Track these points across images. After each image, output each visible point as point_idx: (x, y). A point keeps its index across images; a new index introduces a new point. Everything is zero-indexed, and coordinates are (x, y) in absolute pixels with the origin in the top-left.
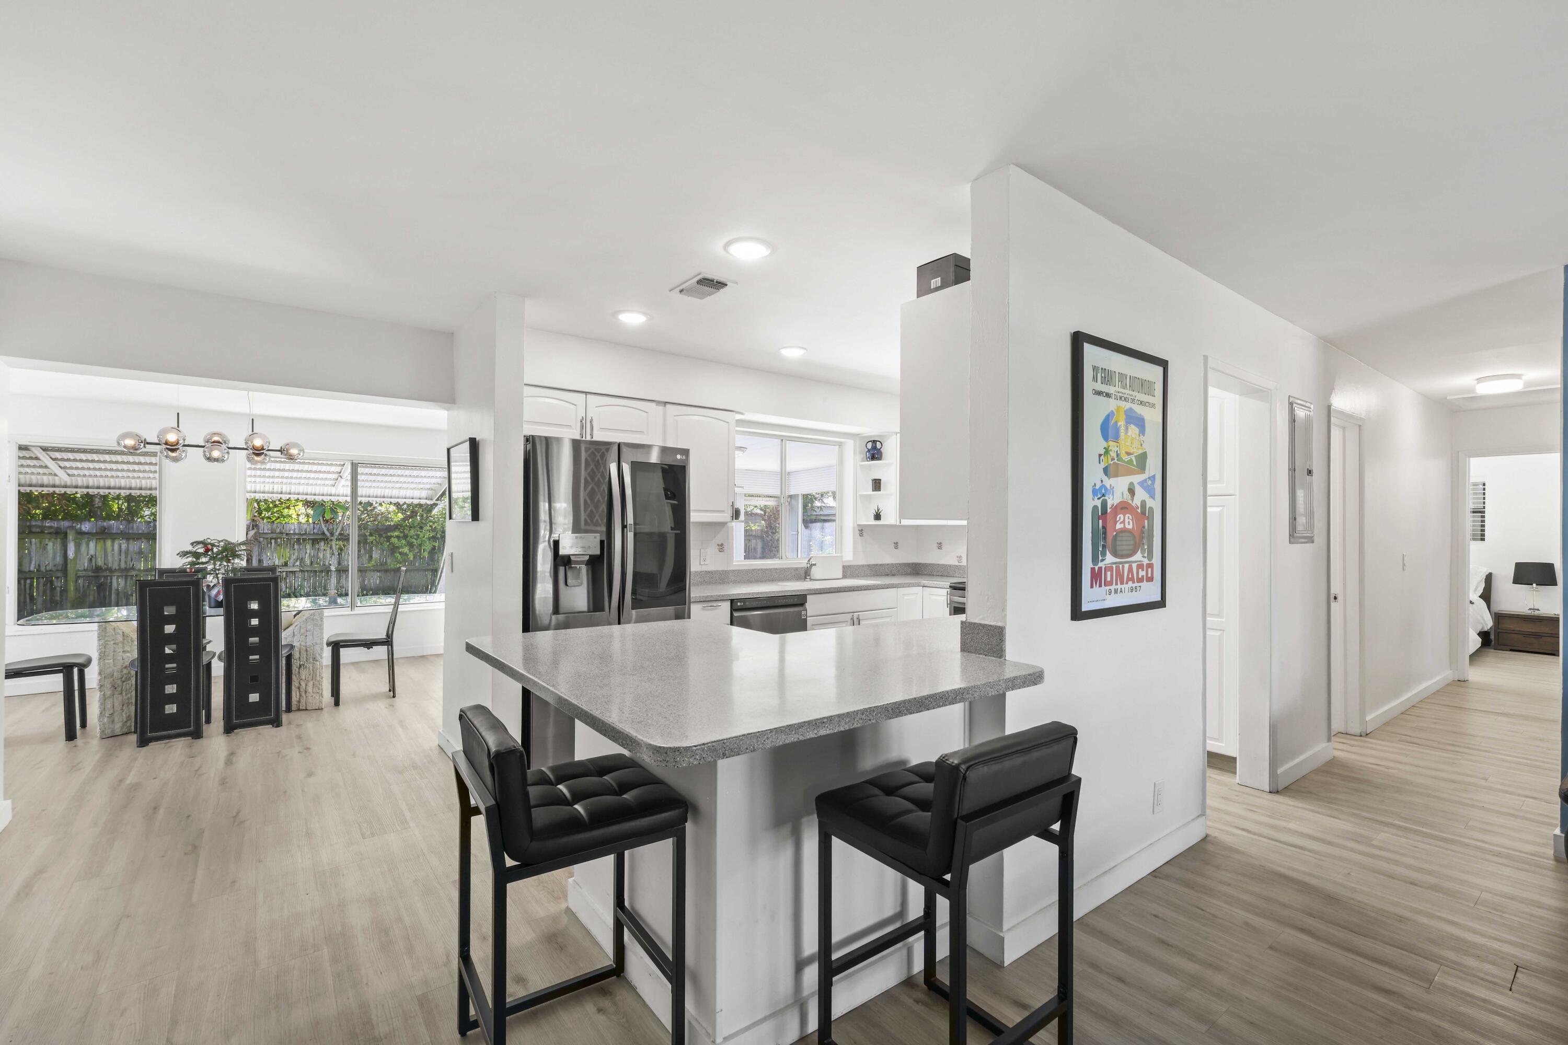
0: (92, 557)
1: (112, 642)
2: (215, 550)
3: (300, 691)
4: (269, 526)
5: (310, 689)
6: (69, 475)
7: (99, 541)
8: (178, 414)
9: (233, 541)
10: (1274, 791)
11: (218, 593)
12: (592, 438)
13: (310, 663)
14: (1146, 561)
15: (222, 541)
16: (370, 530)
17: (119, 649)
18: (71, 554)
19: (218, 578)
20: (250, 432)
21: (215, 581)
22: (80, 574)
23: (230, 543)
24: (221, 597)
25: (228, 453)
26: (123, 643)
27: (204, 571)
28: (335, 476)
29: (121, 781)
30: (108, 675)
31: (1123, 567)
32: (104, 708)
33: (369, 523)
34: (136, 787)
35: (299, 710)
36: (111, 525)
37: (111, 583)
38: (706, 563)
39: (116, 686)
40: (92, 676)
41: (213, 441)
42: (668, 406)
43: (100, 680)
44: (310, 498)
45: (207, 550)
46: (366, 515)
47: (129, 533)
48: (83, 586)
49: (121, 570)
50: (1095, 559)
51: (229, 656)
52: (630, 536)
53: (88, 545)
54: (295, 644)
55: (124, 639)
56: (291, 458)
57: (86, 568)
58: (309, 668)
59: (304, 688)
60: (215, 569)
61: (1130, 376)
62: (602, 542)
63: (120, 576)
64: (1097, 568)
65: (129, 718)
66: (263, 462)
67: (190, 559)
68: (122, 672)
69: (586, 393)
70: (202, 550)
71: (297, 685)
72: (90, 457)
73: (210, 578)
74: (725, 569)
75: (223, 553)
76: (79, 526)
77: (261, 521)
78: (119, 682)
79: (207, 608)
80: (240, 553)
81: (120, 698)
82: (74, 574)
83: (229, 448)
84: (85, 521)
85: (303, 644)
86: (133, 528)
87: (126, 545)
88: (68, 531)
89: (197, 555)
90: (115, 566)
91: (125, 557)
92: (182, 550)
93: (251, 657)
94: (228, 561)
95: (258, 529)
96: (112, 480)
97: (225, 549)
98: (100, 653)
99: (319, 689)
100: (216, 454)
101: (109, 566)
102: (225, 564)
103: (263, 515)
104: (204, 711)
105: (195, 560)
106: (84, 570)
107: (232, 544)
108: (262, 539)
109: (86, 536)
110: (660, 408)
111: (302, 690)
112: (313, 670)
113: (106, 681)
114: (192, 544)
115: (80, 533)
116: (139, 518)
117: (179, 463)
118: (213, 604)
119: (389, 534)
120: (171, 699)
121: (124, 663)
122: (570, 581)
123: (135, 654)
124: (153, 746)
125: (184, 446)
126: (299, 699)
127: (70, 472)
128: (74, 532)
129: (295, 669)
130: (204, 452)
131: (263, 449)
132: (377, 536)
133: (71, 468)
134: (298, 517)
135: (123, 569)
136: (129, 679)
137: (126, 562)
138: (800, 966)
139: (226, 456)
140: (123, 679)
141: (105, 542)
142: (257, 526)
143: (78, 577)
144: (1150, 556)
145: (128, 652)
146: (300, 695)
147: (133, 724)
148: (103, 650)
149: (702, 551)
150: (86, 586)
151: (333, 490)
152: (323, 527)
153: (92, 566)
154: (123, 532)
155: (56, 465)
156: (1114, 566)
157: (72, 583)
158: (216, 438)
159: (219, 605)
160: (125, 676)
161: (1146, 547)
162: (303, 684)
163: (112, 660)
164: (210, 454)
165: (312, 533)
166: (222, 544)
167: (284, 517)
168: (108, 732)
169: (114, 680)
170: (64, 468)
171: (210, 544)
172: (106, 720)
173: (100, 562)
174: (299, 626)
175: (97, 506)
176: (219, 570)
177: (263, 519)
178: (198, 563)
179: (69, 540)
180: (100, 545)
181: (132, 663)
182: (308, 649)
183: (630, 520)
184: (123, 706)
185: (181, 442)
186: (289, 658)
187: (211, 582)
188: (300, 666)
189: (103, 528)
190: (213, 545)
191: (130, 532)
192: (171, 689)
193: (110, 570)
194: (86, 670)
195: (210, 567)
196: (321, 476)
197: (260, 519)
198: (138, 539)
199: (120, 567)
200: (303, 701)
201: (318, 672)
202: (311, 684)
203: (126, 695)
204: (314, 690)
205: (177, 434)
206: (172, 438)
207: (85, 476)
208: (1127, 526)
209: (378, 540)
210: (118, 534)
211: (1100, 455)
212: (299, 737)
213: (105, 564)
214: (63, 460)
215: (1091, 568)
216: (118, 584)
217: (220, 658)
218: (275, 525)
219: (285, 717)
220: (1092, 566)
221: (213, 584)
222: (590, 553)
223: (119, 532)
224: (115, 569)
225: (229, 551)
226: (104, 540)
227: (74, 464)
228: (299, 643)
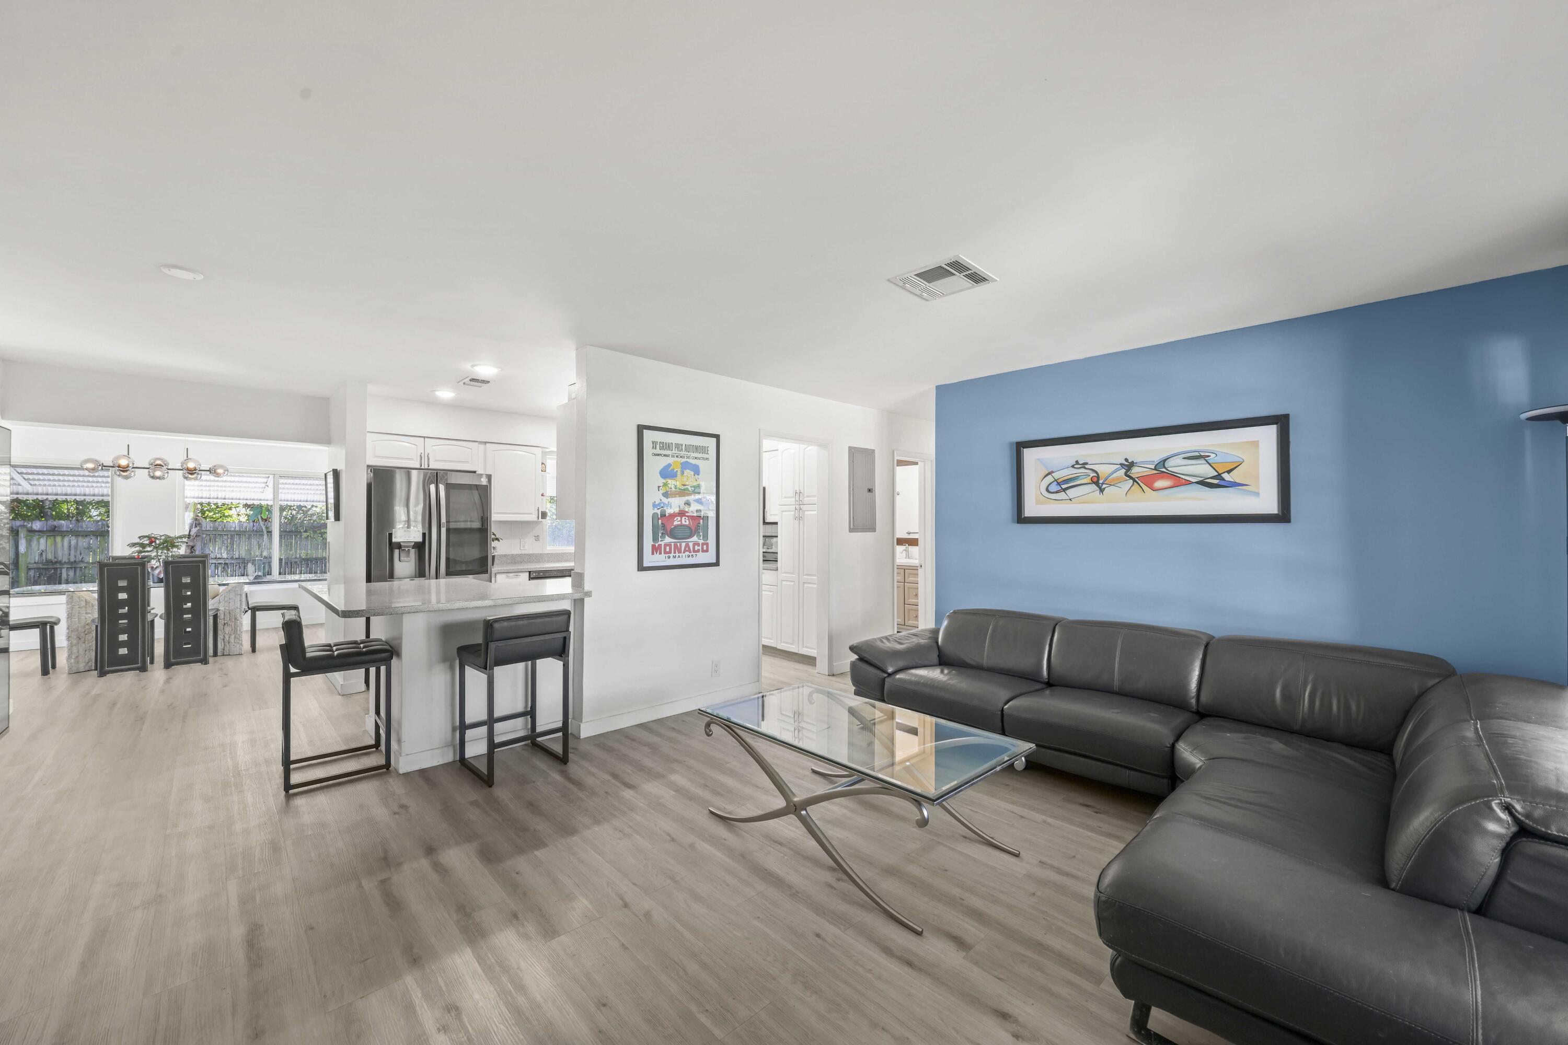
0: (43, 552)
1: (78, 606)
2: (158, 542)
3: (224, 642)
4: (212, 525)
5: (232, 640)
6: (31, 485)
7: (49, 537)
8: (128, 445)
9: (172, 535)
10: (831, 674)
11: (160, 573)
12: (429, 466)
13: (232, 622)
14: (701, 542)
15: (163, 536)
16: (306, 527)
17: (83, 611)
18: (22, 548)
19: (160, 562)
20: (186, 458)
21: (158, 564)
22: (31, 566)
23: (169, 537)
24: (162, 576)
25: (168, 473)
26: (86, 608)
27: (150, 558)
28: (264, 485)
29: (88, 693)
30: (74, 629)
31: (681, 545)
32: (71, 653)
33: (305, 522)
34: (97, 697)
35: (223, 655)
36: (61, 525)
37: (61, 573)
38: (525, 548)
39: (80, 637)
40: (61, 633)
41: (156, 464)
42: (487, 444)
43: (68, 633)
44: (249, 502)
45: (151, 542)
46: (302, 515)
47: (78, 531)
48: (34, 576)
49: (69, 562)
50: (655, 539)
51: (168, 616)
52: (444, 530)
53: (39, 542)
54: (221, 608)
55: (86, 605)
56: (218, 475)
57: (36, 561)
58: (232, 626)
59: (228, 639)
60: (157, 556)
61: (686, 445)
62: (424, 535)
63: (70, 568)
64: (657, 545)
65: (90, 660)
66: (196, 479)
67: (138, 549)
68: (85, 627)
69: (424, 437)
70: (147, 542)
71: (222, 637)
72: (51, 471)
73: (153, 562)
74: (540, 552)
75: (163, 544)
76: (30, 525)
77: (204, 520)
78: (83, 635)
79: (152, 583)
80: (177, 544)
81: (84, 645)
82: (26, 566)
83: (168, 469)
84: (36, 520)
85: (227, 608)
86: (82, 527)
87: (75, 541)
88: (20, 530)
89: (143, 546)
90: (65, 559)
91: (75, 552)
92: (132, 542)
93: (185, 616)
94: (168, 550)
95: (201, 527)
96: (69, 488)
97: (165, 541)
98: (69, 614)
99: (239, 640)
100: (158, 473)
101: (59, 559)
102: (165, 552)
103: (206, 515)
104: (149, 658)
105: (141, 549)
106: (35, 563)
107: (171, 537)
108: (204, 536)
109: (37, 534)
110: (482, 446)
111: (226, 641)
112: (235, 627)
113: (73, 633)
114: (139, 537)
115: (31, 531)
116: (89, 518)
117: (129, 480)
118: (156, 580)
119: (322, 531)
120: (123, 644)
121: (86, 621)
122: (402, 558)
123: (96, 615)
124: (109, 676)
125: (133, 468)
126: (224, 647)
127: (32, 482)
128: (25, 529)
129: (220, 626)
130: (149, 472)
131: (195, 470)
132: (311, 532)
133: (34, 480)
134: (238, 517)
135: (72, 562)
136: (90, 632)
137: (75, 556)
138: (454, 729)
139: (166, 475)
140: (86, 633)
141: (55, 538)
142: (200, 524)
143: (29, 569)
144: (706, 537)
145: (90, 613)
146: (224, 645)
147: (93, 664)
148: (70, 612)
149: (522, 540)
150: (36, 578)
151: (262, 496)
152: (262, 525)
153: (43, 560)
154: (73, 530)
155: (21, 478)
156: (673, 544)
157: (23, 575)
158: (158, 462)
159: (160, 581)
160: (87, 631)
161: (701, 534)
162: (227, 637)
163: (77, 620)
164: (153, 474)
165: (252, 530)
166: (163, 537)
167: (227, 517)
168: (74, 669)
169: (79, 633)
170: (29, 479)
171: (153, 537)
172: (72, 661)
173: (50, 556)
174: (223, 596)
175: (47, 507)
176: (160, 556)
177: (205, 518)
178: (144, 552)
179: (21, 537)
180: (50, 541)
181: (93, 621)
182: (231, 612)
183: (444, 520)
184: (86, 651)
185: (130, 465)
186: (215, 617)
187: (155, 565)
188: (225, 624)
189: (53, 527)
190: (156, 538)
191: (80, 530)
192: (123, 637)
193: (60, 563)
194: (56, 627)
195: (154, 554)
196: (250, 485)
197: (202, 519)
198: (86, 536)
199: (70, 560)
200: (227, 649)
201: (238, 628)
202: (233, 636)
203: (88, 643)
204: (236, 641)
205: (128, 460)
206: (123, 462)
207: (45, 485)
208: (684, 523)
209: (312, 536)
210: (68, 531)
211: (659, 487)
212: (221, 669)
213: (55, 558)
214: (27, 474)
215: (652, 545)
216: (68, 575)
217: (161, 617)
218: (217, 524)
219: (211, 660)
220: (653, 543)
221: (156, 567)
222: (415, 541)
223: (69, 530)
224: (65, 562)
225: (169, 543)
226: (55, 536)
227: (36, 477)
228: (223, 608)
